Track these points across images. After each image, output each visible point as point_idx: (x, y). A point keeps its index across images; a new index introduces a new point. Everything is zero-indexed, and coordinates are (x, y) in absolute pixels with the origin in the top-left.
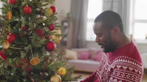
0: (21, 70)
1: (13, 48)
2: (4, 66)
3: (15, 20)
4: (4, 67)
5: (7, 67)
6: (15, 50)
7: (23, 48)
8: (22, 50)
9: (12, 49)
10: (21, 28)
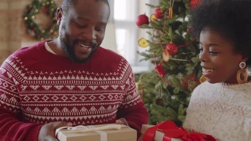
0: (186, 92)
1: (175, 59)
2: (162, 85)
3: (177, 20)
4: (162, 87)
5: (167, 88)
6: (178, 63)
7: (190, 59)
8: (188, 62)
9: (174, 62)
10: (186, 31)
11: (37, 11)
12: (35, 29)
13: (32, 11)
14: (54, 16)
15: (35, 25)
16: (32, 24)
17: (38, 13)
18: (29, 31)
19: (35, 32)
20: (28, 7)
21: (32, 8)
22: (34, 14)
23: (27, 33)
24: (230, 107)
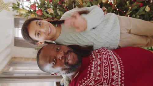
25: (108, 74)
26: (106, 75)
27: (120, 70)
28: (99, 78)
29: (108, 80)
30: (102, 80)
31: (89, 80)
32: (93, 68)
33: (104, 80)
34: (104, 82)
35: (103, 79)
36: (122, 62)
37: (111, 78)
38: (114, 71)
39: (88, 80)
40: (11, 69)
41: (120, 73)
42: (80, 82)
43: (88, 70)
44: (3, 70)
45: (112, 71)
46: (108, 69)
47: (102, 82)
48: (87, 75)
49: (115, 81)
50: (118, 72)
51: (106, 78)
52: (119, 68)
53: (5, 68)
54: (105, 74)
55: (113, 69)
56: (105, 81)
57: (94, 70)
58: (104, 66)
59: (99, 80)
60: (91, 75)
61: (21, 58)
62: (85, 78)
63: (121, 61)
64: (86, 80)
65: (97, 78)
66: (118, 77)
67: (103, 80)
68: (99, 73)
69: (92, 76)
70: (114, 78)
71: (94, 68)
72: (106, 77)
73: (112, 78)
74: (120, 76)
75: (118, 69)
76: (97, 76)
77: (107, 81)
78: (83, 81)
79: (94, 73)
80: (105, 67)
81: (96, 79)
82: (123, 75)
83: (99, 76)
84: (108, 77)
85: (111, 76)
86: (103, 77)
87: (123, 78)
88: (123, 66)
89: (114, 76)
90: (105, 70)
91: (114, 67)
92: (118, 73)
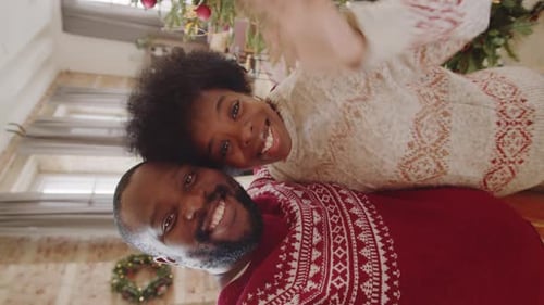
11: (131, 285)
12: (156, 286)
13: (131, 290)
14: (139, 263)
15: (152, 286)
16: (150, 290)
17: (134, 283)
18: (159, 293)
19: (161, 285)
20: (125, 298)
21: (127, 292)
22: (136, 289)
23: (161, 296)
24: (329, 153)
25: (348, 275)
26: (339, 278)
27: (384, 268)
28: (315, 286)
29: (345, 294)
30: (324, 294)
31: (284, 294)
32: (296, 255)
33: (332, 293)
34: (333, 298)
35: (328, 289)
36: (391, 241)
37: (356, 287)
38: (367, 268)
39: (280, 292)
40: (61, 111)
41: (385, 277)
42: (250, 296)
43: (280, 261)
44: (34, 112)
45: (360, 264)
46: (345, 256)
47: (326, 297)
48: (276, 276)
49: (370, 300)
50: (380, 272)
51: (338, 287)
52: (383, 260)
53: (39, 106)
54: (336, 274)
55: (363, 260)
56: (336, 296)
57: (300, 261)
58: (335, 244)
59: (315, 290)
60: (288, 276)
61: (91, 76)
62: (268, 286)
63: (388, 238)
64: (273, 291)
65: (310, 284)
66: (380, 287)
67: (328, 294)
68: (314, 269)
69: (291, 279)
70: (367, 291)
71: (300, 256)
72: (339, 282)
73: (359, 289)
74: (385, 288)
75: (379, 263)
76: (308, 279)
77: (341, 298)
78: (259, 294)
79: (298, 271)
80: (336, 246)
81: (307, 289)
82: (396, 283)
83: (316, 278)
84: (347, 283)
85: (356, 282)
86: (330, 282)
87: (395, 294)
88: (394, 256)
89: (367, 284)
90: (336, 260)
91: (365, 252)
92: (380, 277)
